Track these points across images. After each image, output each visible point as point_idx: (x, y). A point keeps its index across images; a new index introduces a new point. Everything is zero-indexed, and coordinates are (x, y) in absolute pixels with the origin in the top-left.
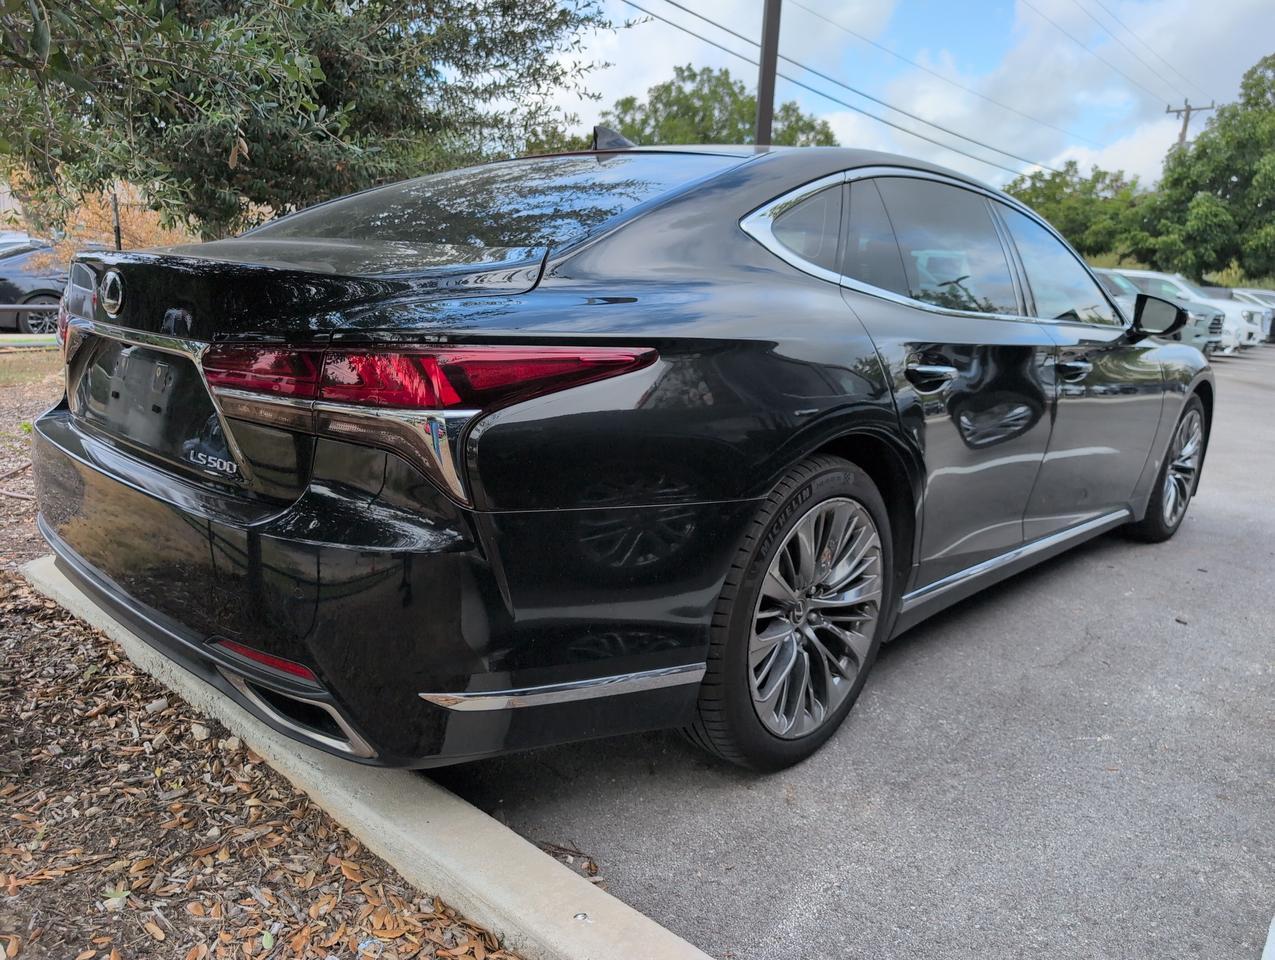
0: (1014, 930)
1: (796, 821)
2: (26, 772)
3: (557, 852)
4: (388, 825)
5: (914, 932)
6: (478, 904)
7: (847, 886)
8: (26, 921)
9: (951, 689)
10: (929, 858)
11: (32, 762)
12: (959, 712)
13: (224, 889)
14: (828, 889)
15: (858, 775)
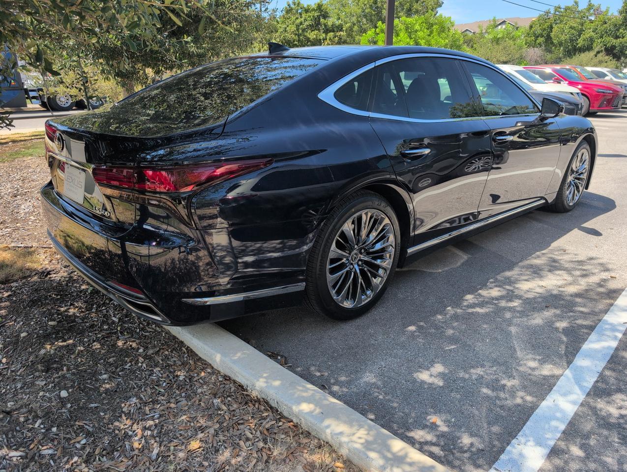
0: (452, 382)
1: (373, 342)
2: (69, 330)
3: (273, 356)
4: (206, 347)
5: (411, 383)
6: (238, 375)
7: (388, 367)
8: (74, 383)
9: (452, 286)
10: (425, 355)
11: (71, 326)
12: (453, 296)
13: (145, 371)
14: (380, 368)
15: (402, 323)
